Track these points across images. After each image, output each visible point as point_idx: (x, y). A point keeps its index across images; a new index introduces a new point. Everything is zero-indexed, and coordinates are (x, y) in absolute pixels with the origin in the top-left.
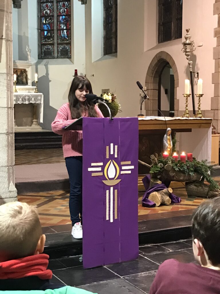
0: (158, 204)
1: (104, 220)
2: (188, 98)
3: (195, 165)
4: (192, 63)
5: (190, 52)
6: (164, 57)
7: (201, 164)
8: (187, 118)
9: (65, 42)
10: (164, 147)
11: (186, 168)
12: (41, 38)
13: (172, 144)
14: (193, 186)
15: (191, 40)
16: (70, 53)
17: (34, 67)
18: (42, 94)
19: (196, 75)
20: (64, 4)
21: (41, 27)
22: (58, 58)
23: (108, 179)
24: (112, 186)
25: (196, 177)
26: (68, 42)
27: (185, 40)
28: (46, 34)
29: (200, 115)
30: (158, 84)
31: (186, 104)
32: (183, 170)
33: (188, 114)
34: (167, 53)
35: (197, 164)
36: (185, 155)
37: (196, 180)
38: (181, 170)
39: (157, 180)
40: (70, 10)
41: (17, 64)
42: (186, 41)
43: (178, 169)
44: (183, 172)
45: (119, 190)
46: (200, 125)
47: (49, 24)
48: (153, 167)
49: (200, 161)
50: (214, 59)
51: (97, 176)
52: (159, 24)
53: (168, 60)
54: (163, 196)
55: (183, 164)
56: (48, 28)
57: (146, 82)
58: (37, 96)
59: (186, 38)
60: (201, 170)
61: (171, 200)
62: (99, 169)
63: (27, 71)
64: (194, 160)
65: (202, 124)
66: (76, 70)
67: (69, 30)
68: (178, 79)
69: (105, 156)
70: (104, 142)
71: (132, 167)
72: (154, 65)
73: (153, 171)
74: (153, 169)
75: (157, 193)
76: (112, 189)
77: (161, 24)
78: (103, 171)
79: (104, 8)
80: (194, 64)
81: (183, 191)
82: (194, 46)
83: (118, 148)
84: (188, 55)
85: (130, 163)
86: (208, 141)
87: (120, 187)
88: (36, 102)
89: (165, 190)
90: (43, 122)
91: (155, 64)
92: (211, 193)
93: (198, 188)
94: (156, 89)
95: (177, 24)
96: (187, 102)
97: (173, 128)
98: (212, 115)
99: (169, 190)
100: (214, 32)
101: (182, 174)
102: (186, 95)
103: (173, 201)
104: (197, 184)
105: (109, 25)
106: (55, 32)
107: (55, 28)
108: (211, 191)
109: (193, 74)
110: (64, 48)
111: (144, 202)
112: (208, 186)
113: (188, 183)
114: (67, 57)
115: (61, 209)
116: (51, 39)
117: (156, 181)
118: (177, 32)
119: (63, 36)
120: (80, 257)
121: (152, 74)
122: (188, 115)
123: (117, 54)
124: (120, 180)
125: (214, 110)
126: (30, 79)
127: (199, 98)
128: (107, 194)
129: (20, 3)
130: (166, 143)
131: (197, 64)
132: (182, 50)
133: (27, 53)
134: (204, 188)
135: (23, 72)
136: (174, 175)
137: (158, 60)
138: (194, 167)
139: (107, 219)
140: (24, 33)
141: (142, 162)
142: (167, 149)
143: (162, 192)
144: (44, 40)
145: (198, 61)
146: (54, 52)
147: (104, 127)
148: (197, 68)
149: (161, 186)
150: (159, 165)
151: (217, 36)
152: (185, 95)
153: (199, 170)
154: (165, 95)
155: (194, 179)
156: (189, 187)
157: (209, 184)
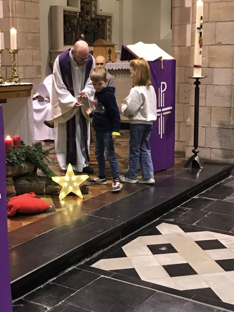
3: (26, 152)
7: (33, 149)
11: (16, 159)
14: (24, 181)
25: (28, 168)
29: (17, 79)
35: (29, 151)
36: (11, 139)
37: (28, 173)
38: (10, 163)
44: (12, 164)
46: (18, 92)
49: (31, 146)
55: (11, 153)
60: (36, 158)
64: (22, 144)
65: (21, 92)
92: (50, 188)
93: (32, 183)
101: (10, 168)
104: (30, 178)
113: (16, 178)
134: (39, 181)
138: (25, 155)
153: (33, 158)
155: (25, 172)
156: (19, 183)
157: (46, 176)
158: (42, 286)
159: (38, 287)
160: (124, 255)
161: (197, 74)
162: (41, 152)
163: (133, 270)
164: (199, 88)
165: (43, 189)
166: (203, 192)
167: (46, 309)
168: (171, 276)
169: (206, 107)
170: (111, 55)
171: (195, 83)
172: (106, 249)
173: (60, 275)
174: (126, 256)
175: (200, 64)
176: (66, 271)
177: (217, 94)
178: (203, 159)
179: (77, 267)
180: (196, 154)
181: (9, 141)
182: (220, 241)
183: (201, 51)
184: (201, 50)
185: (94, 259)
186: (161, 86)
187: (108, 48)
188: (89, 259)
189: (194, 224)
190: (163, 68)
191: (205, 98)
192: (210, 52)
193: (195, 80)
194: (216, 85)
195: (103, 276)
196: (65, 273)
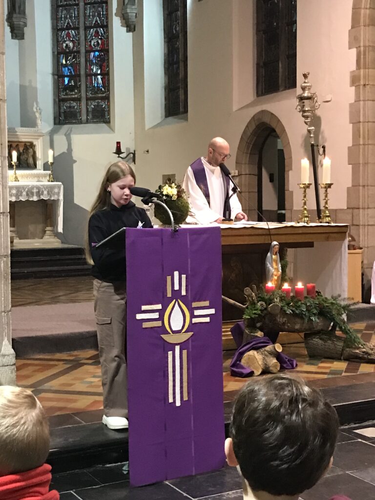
0: (258, 371)
1: (165, 403)
2: (307, 190)
3: (319, 303)
4: (313, 130)
5: (311, 112)
6: (266, 120)
7: (330, 302)
8: (306, 224)
9: (100, 95)
10: (267, 273)
11: (305, 310)
12: (59, 89)
13: (280, 268)
14: (317, 340)
15: (312, 91)
16: (109, 114)
17: (48, 138)
18: (60, 183)
19: (321, 150)
20: (97, 32)
21: (58, 71)
22: (87, 122)
23: (171, 333)
24: (177, 344)
25: (322, 324)
26: (104, 95)
27: (302, 92)
28: (66, 82)
29: (328, 219)
30: (257, 166)
31: (303, 200)
32: (299, 314)
33: (306, 217)
34: (272, 114)
35: (323, 302)
36: (303, 287)
37: (322, 330)
38: (296, 313)
39: (256, 330)
40: (108, 41)
41: (18, 133)
42: (304, 93)
43: (291, 311)
44: (300, 316)
45: (190, 350)
46: (328, 234)
47: (71, 65)
48: (249, 309)
49: (329, 297)
50: (350, 123)
51: (152, 328)
52: (258, 64)
53: (274, 125)
54: (265, 357)
55: (300, 303)
56: (71, 72)
57: (236, 163)
58: (52, 187)
59: (304, 89)
60: (331, 312)
61: (279, 365)
62: (156, 316)
63: (34, 146)
64: (318, 295)
65: (331, 234)
66: (118, 143)
67: (106, 75)
68: (291, 157)
69: (165, 294)
70: (163, 270)
71: (212, 311)
72: (249, 134)
73: (249, 316)
74: (248, 311)
75: (255, 352)
76: (177, 348)
77: (262, 64)
78: (161, 318)
79: (165, 38)
80: (317, 133)
81: (300, 349)
82: (316, 102)
83: (186, 278)
84: (306, 117)
85: (208, 305)
86: (343, 263)
87: (192, 345)
88: (51, 197)
89: (269, 348)
90: (62, 232)
91: (252, 132)
93: (326, 344)
94: (253, 175)
95: (288, 64)
96: (305, 197)
97: (281, 242)
98: (349, 217)
99: (276, 349)
100: (351, 77)
101: (298, 320)
102: (304, 185)
103: (284, 367)
104: (324, 337)
105: (175, 66)
106: (83, 79)
107: (83, 72)
108: (347, 348)
109: (315, 148)
110: (98, 106)
111: (235, 369)
112: (343, 339)
113: (310, 334)
114: (102, 120)
115: (92, 382)
116: (76, 91)
117: (254, 333)
118: (289, 78)
119: (96, 85)
120: (124, 465)
121: (248, 149)
122: (307, 219)
123: (187, 115)
124: (191, 334)
125: (352, 208)
126: (40, 159)
127: (326, 191)
128: (169, 359)
129: (23, 31)
130: (271, 268)
131: (323, 132)
132: (296, 109)
133: (36, 115)
134: (335, 342)
135: (29, 147)
136: (284, 321)
137: (257, 124)
138: (318, 306)
139: (171, 400)
140: (30, 81)
141: (231, 300)
142: (273, 277)
143: (265, 350)
144: (63, 91)
145: (324, 127)
146: (80, 112)
147: (162, 244)
148: (323, 137)
149: (262, 341)
150: (259, 304)
151: (356, 85)
152: (302, 186)
153: (328, 312)
154: (270, 185)
155: (318, 328)
156: (310, 342)
157: (344, 336)
181: (300, 289)
195: (360, 440)
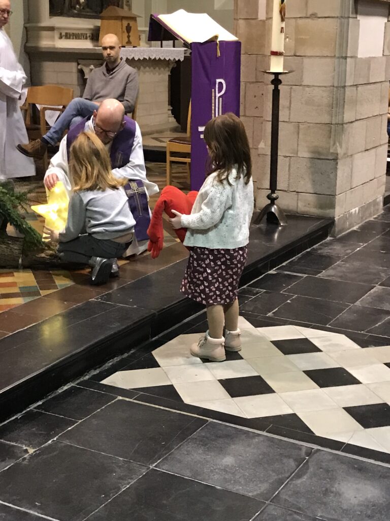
60: (4, 206)
92: (30, 256)
112: (19, 240)
158: (19, 416)
159: (13, 416)
160: (155, 365)
161: (277, 66)
162: (12, 196)
163: (171, 387)
164: (279, 90)
165: (17, 258)
166: (284, 264)
167: (26, 451)
168: (232, 397)
169: (291, 122)
170: (130, 34)
171: (273, 82)
172: (126, 355)
173: (50, 397)
174: (159, 366)
175: (282, 50)
176: (60, 391)
177: (309, 102)
178: (285, 211)
179: (78, 384)
180: (273, 201)
182: (311, 340)
183: (282, 28)
184: (283, 25)
185: (106, 371)
186: (217, 86)
187: (125, 23)
188: (97, 371)
189: (270, 314)
190: (219, 54)
191: (289, 108)
192: (298, 30)
193: (273, 77)
194: (308, 86)
195: (120, 398)
196: (58, 393)
